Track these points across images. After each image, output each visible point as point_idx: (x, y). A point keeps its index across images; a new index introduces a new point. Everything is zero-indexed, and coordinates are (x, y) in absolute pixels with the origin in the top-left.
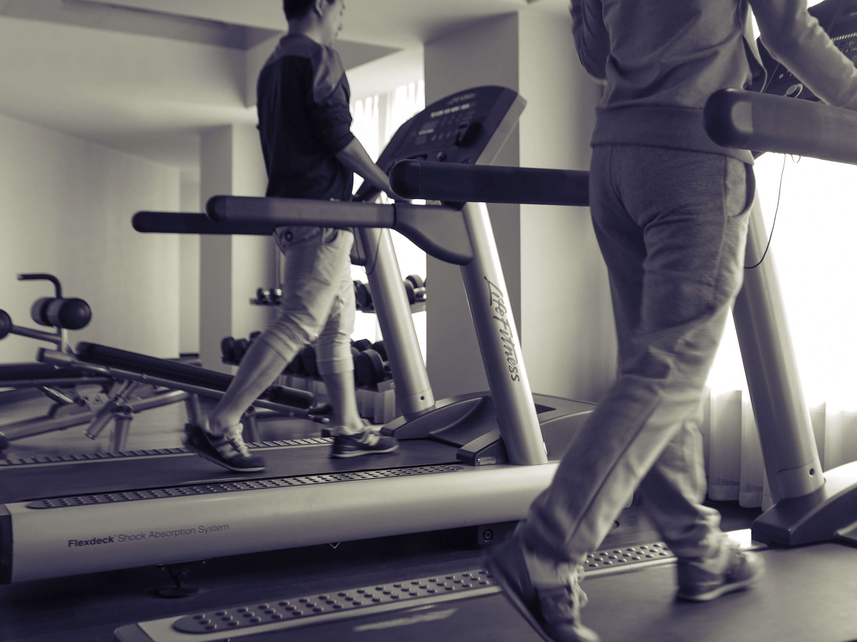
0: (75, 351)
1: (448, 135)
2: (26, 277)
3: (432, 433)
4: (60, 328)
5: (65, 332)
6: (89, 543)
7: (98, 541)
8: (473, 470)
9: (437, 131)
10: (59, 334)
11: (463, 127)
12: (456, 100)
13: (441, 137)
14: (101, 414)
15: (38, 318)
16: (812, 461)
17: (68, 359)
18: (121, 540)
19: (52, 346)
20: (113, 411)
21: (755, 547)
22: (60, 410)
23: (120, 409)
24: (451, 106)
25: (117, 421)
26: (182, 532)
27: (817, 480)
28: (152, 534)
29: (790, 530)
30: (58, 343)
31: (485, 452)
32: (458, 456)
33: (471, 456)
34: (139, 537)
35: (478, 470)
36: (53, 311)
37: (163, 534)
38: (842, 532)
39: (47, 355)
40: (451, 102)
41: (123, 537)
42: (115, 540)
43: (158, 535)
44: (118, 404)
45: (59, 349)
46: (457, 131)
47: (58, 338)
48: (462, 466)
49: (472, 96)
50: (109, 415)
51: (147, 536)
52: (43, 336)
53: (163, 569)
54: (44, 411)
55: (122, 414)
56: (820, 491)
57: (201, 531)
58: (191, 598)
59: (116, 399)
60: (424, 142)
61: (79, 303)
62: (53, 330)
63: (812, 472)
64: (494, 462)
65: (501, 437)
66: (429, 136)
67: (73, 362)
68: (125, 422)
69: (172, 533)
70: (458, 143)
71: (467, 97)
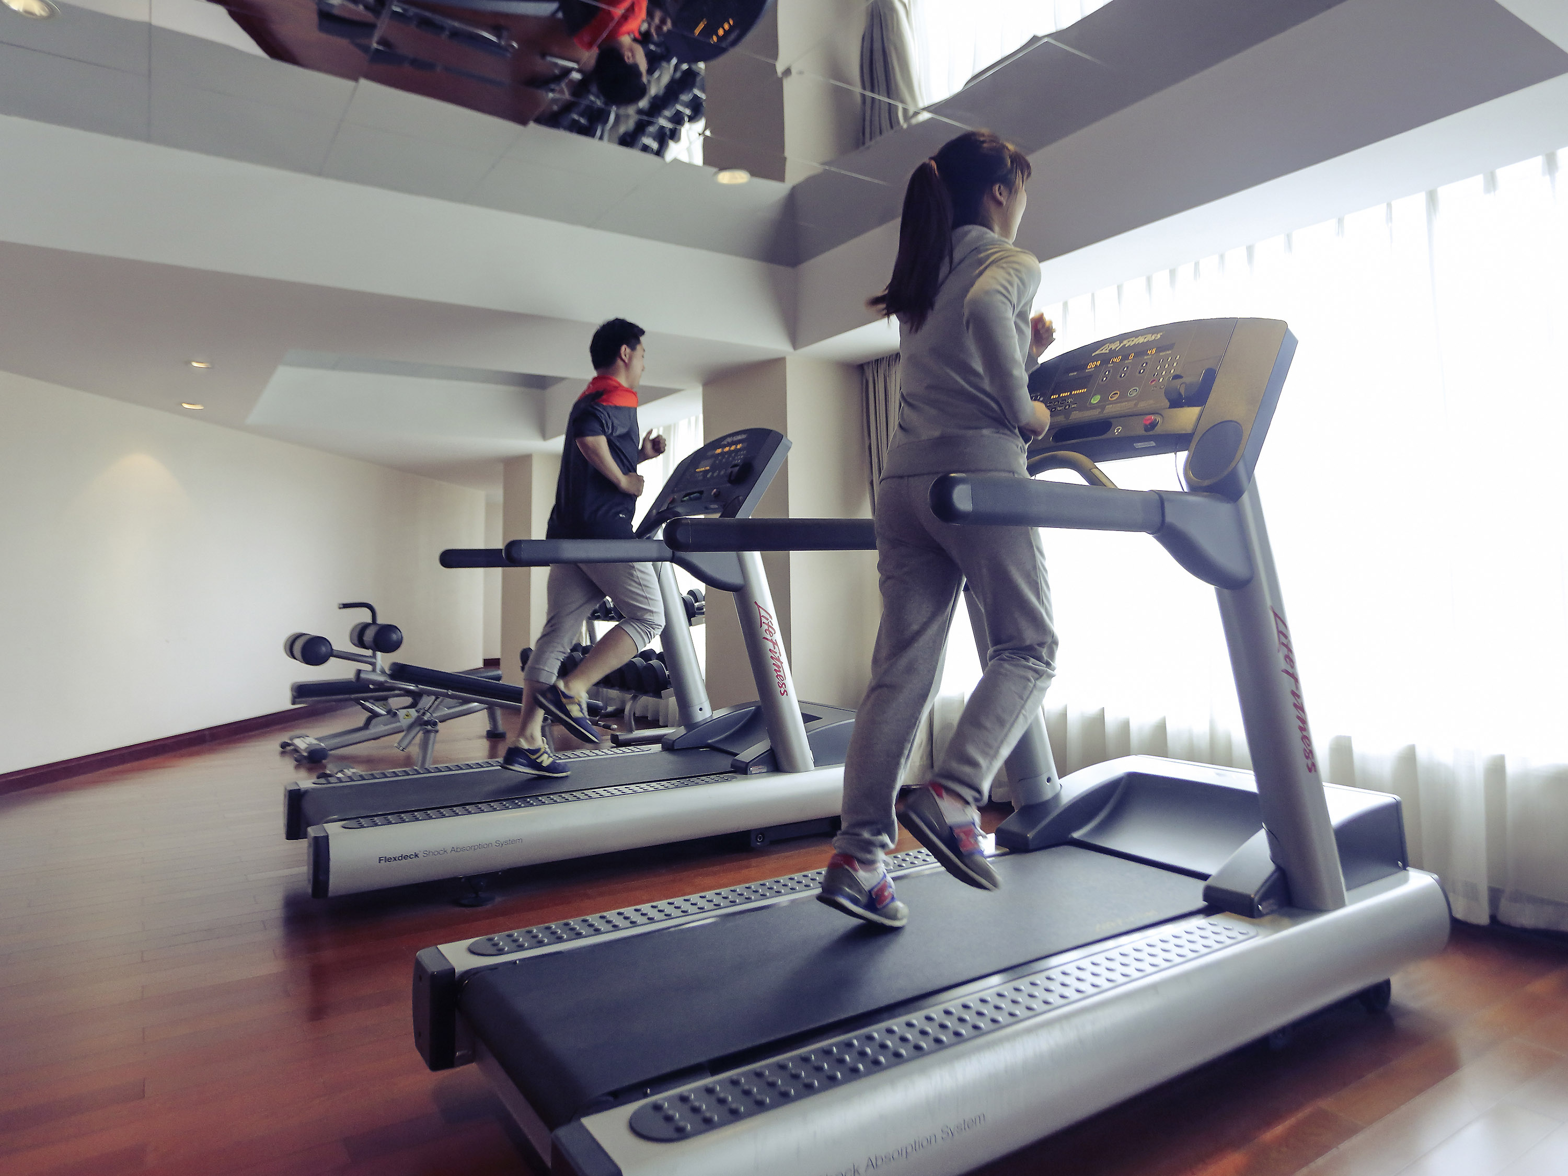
0: (388, 672)
1: (722, 473)
2: (346, 606)
3: (709, 741)
4: (374, 651)
5: (379, 654)
6: (397, 859)
7: (406, 857)
8: (747, 779)
9: (713, 468)
10: (374, 656)
11: (735, 466)
12: (729, 440)
13: (715, 474)
14: (411, 727)
15: (356, 642)
16: (1049, 769)
17: (382, 679)
18: (425, 855)
19: (369, 667)
20: (421, 725)
21: (998, 852)
22: (374, 722)
23: (427, 723)
24: (725, 446)
25: (424, 733)
26: (480, 846)
27: (1054, 787)
28: (453, 849)
29: (1028, 835)
30: (373, 665)
31: (758, 761)
32: (732, 766)
33: (744, 766)
34: (441, 852)
35: (751, 779)
36: (369, 635)
37: (463, 849)
38: (1076, 835)
39: (363, 675)
40: (725, 442)
41: (427, 853)
42: (420, 855)
43: (459, 850)
44: (426, 718)
45: (374, 670)
46: (730, 470)
47: (374, 661)
48: (736, 776)
49: (743, 436)
50: (418, 728)
51: (449, 851)
52: (361, 658)
53: (463, 880)
54: (361, 723)
55: (429, 727)
56: (1057, 797)
57: (498, 845)
58: (489, 906)
59: (424, 714)
60: (701, 478)
61: (392, 628)
62: (369, 652)
63: (1049, 780)
64: (765, 770)
65: (771, 747)
66: (706, 472)
67: (386, 682)
68: (432, 735)
69: (471, 848)
70: (730, 481)
71: (739, 437)
